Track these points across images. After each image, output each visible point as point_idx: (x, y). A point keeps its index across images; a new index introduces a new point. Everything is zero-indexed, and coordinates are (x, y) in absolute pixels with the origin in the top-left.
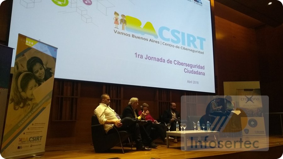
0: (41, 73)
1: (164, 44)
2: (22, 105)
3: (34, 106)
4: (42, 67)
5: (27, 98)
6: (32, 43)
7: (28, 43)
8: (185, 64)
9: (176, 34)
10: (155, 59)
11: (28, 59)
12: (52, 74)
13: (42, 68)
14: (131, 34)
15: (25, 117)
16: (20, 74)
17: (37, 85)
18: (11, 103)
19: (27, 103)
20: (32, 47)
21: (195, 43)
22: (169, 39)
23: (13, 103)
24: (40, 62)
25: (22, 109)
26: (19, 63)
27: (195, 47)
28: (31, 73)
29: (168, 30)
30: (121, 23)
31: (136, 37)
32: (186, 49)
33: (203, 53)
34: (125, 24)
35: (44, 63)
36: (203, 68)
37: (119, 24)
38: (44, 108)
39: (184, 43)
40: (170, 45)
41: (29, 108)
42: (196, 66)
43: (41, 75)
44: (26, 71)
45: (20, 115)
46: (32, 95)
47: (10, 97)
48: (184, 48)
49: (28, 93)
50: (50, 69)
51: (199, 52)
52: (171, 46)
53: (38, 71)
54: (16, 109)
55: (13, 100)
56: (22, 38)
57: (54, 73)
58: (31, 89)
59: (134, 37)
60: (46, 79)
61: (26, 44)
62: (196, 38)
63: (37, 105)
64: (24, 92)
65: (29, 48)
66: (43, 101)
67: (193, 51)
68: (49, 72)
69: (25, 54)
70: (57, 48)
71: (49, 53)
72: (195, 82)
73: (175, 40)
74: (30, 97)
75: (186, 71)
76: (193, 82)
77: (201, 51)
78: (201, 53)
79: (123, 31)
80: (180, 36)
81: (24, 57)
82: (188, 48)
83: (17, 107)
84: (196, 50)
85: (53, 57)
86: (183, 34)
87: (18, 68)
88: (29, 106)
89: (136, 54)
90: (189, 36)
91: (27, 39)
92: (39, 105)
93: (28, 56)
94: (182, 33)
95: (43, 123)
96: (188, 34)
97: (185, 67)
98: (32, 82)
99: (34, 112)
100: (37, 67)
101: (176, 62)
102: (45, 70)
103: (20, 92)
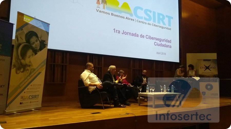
0: (37, 44)
1: (138, 21)
2: (22, 70)
3: (32, 71)
4: (37, 39)
5: (26, 64)
6: (29, 20)
7: (26, 19)
8: (155, 39)
9: (148, 12)
10: (130, 34)
11: (26, 33)
12: (46, 46)
14: (110, 12)
15: (25, 79)
16: (20, 45)
17: (34, 54)
18: (13, 68)
19: (26, 69)
20: (29, 23)
21: (164, 21)
22: (142, 17)
23: (15, 68)
24: (36, 35)
25: (23, 73)
26: (19, 36)
27: (164, 24)
28: (28, 45)
29: (142, 9)
30: (102, 3)
31: (115, 15)
32: (157, 26)
33: (170, 29)
34: (105, 4)
35: (39, 36)
36: (170, 42)
37: (100, 4)
38: (40, 73)
39: (154, 21)
41: (28, 73)
42: (164, 40)
43: (36, 46)
44: (25, 43)
45: (21, 78)
46: (30, 62)
47: (13, 64)
48: (155, 25)
49: (26, 61)
50: (44, 41)
51: (167, 28)
52: (143, 23)
53: (34, 43)
54: (18, 73)
55: (15, 66)
56: (20, 15)
57: (47, 45)
58: (29, 57)
59: (113, 15)
60: (41, 49)
61: (24, 20)
62: (165, 16)
63: (34, 70)
64: (24, 59)
65: (27, 24)
66: (39, 67)
68: (43, 44)
69: (23, 28)
70: (49, 24)
71: (43, 28)
72: (162, 54)
73: (148, 18)
74: (28, 64)
75: (156, 44)
76: (161, 53)
77: (169, 27)
78: (169, 29)
79: (103, 10)
80: (151, 15)
81: (22, 31)
82: (158, 24)
83: (18, 72)
84: (164, 26)
85: (46, 32)
86: (154, 13)
87: (18, 40)
88: (28, 71)
89: (114, 29)
90: (159, 14)
91: (24, 16)
92: (36, 70)
93: (26, 31)
94: (153, 11)
95: (39, 85)
96: (158, 13)
97: (155, 41)
98: (30, 52)
99: (32, 76)
100: (33, 39)
102: (40, 42)
103: (20, 60)
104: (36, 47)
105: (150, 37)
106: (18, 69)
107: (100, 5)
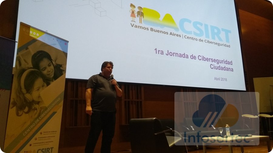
0: (49, 70)
2: (26, 110)
3: (42, 110)
4: (50, 63)
5: (33, 101)
6: (38, 35)
7: (33, 34)
8: (210, 60)
11: (33, 53)
12: (63, 72)
13: (51, 65)
14: (149, 28)
16: (23, 71)
18: (12, 108)
19: (33, 108)
20: (38, 39)
21: (220, 35)
23: (15, 107)
25: (27, 114)
26: (21, 57)
27: (220, 39)
28: (37, 71)
30: (138, 16)
32: (211, 42)
33: (229, 46)
34: (142, 17)
38: (54, 113)
40: (192, 38)
41: (36, 113)
42: (223, 61)
44: (31, 68)
46: (39, 97)
47: (12, 100)
48: (208, 42)
49: (34, 95)
50: (61, 66)
51: (225, 45)
54: (20, 114)
55: (15, 104)
57: (65, 71)
58: (38, 90)
59: (153, 31)
61: (30, 35)
62: (221, 30)
64: (29, 93)
65: (34, 40)
66: (53, 105)
67: (219, 45)
69: (29, 47)
70: (68, 42)
71: (58, 47)
73: (198, 32)
75: (212, 67)
76: (221, 79)
79: (140, 25)
80: (203, 28)
81: (28, 50)
83: (20, 113)
84: (221, 43)
85: (64, 52)
86: (206, 26)
87: (20, 64)
88: (36, 111)
89: (156, 49)
90: (213, 28)
91: (31, 29)
92: (49, 109)
93: (32, 50)
95: (53, 132)
97: (211, 63)
99: (42, 119)
102: (55, 67)
103: (23, 94)
104: (48, 75)
105: (204, 58)
106: (21, 108)
107: (135, 18)
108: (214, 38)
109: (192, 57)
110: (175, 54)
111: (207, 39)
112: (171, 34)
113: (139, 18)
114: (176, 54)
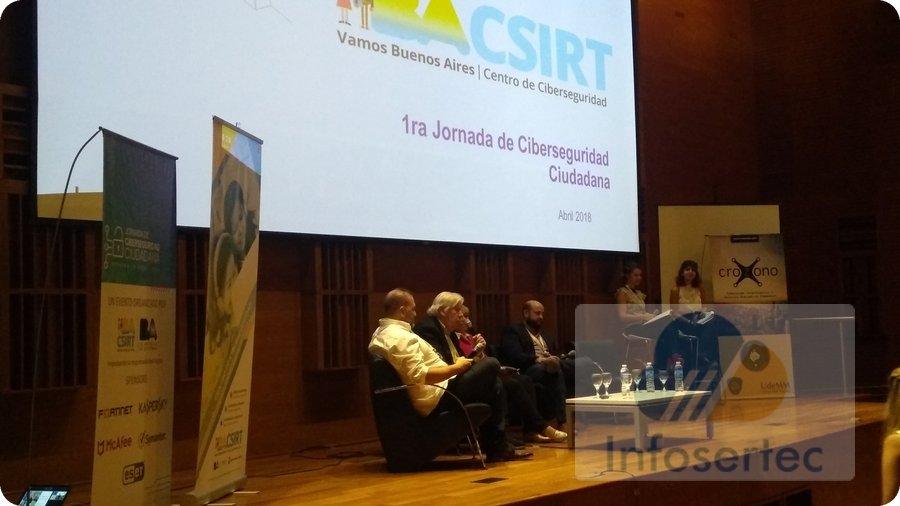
0: (241, 230)
1: (489, 74)
2: (219, 337)
5: (225, 315)
8: (551, 149)
10: (463, 134)
12: (256, 231)
13: (242, 216)
17: (236, 269)
19: (225, 331)
21: (580, 64)
30: (356, 2)
31: (405, 55)
32: (555, 91)
36: (603, 160)
40: (505, 79)
42: (583, 153)
43: (240, 238)
46: (230, 303)
48: (548, 89)
50: (253, 214)
51: (593, 100)
52: (508, 80)
54: (213, 349)
58: (230, 285)
59: (398, 54)
62: (584, 44)
64: (222, 295)
67: (576, 98)
74: (228, 310)
75: (555, 174)
78: (599, 102)
79: (364, 34)
80: (534, 39)
82: (560, 85)
83: (213, 345)
86: (545, 32)
88: (227, 339)
89: (406, 119)
90: (562, 37)
94: (542, 27)
96: (558, 32)
97: (551, 160)
101: (524, 145)
103: (216, 299)
104: (239, 243)
105: (534, 144)
108: (563, 76)
109: (502, 141)
110: (457, 134)
111: (546, 80)
112: (447, 64)
113: (360, 9)
114: (460, 132)
